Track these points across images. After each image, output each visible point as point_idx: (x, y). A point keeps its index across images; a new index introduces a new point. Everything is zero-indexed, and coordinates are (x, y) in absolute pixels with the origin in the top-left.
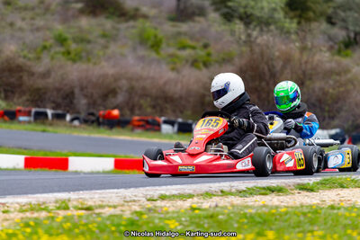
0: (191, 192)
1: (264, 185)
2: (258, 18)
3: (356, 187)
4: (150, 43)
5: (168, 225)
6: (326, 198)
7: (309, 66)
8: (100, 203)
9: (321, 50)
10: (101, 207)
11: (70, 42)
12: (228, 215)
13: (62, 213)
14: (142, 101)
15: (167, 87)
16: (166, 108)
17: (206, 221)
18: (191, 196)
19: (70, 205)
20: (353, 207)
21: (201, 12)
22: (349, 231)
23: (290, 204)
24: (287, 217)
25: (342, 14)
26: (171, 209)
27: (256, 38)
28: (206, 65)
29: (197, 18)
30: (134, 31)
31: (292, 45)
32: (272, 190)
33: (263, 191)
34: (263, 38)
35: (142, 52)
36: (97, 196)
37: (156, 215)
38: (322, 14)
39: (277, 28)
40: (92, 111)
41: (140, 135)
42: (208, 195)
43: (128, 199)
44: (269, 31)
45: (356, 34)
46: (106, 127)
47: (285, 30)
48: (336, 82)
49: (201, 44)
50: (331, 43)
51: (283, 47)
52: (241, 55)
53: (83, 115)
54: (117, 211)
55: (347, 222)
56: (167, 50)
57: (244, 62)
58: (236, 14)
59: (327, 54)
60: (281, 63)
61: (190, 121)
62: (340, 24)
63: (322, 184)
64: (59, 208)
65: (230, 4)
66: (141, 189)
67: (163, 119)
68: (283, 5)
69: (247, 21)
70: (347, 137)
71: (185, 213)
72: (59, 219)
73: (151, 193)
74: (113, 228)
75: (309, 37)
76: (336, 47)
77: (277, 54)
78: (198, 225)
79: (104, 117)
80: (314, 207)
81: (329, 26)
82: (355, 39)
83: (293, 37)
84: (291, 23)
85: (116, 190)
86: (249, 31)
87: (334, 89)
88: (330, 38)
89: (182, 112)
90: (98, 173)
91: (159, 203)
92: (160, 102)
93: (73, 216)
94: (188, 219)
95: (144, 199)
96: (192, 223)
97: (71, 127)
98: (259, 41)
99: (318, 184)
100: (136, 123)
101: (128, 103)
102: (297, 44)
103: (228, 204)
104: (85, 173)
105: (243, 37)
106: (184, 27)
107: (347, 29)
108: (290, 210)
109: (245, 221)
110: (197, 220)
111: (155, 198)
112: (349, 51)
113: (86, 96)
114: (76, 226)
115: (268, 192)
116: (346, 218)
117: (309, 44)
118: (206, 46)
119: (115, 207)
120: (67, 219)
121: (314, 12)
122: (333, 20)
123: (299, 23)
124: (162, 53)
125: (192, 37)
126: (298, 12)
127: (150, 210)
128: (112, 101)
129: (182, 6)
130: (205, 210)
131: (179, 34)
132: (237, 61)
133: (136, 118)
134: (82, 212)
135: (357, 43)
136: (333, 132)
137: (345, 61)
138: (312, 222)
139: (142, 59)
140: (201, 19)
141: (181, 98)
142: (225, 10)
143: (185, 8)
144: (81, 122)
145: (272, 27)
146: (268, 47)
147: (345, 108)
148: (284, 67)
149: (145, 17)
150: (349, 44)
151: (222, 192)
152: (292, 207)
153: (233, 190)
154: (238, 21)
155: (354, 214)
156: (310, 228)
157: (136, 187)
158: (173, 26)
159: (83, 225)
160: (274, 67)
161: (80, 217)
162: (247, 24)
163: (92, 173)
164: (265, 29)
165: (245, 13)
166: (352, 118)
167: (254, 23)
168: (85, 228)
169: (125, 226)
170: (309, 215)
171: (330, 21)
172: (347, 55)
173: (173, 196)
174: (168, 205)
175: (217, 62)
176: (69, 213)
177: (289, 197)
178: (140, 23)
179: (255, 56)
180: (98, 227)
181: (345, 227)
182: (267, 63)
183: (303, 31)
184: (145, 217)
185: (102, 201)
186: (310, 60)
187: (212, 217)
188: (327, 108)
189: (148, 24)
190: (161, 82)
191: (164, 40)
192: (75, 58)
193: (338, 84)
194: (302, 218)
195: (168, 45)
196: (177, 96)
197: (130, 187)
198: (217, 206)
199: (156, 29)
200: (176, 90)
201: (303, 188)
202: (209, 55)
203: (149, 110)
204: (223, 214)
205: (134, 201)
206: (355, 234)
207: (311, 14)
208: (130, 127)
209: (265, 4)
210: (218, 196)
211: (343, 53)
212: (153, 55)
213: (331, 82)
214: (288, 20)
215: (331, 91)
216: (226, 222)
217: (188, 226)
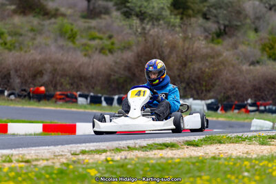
0: (104, 148)
1: (161, 142)
2: (150, 15)
3: (230, 143)
4: (68, 35)
5: (89, 173)
6: (208, 151)
7: (190, 52)
8: (36, 157)
9: (199, 39)
10: (37, 160)
11: (6, 35)
12: (135, 164)
13: (7, 165)
14: (63, 80)
15: (82, 69)
16: (81, 85)
17: (118, 169)
18: (105, 151)
19: (13, 158)
20: (230, 158)
21: (106, 11)
22: (229, 176)
23: (181, 156)
24: (180, 166)
25: (215, 11)
26: (91, 161)
27: (149, 30)
28: (111, 51)
29: (103, 16)
30: (56, 26)
31: (177, 35)
32: (166, 146)
33: (160, 147)
34: (154, 31)
35: (61, 42)
36: (33, 152)
37: (79, 165)
38: (199, 11)
39: (165, 23)
40: (24, 88)
41: (61, 106)
42: (118, 150)
43: (57, 154)
44: (159, 25)
45: (225, 26)
46: (35, 100)
47: (171, 24)
48: (211, 63)
49: (107, 35)
50: (206, 34)
51: (170, 37)
52: (138, 44)
53: (17, 92)
54: (50, 163)
55: (226, 169)
56: (81, 40)
57: (140, 49)
58: (133, 13)
59: (204, 42)
60: (168, 50)
61: (100, 95)
62: (213, 19)
63: (205, 140)
64: (4, 161)
65: (128, 5)
66: (66, 146)
67: (79, 93)
68: (169, 5)
69: (142, 17)
70: (220, 105)
71: (102, 164)
72: (6, 170)
73: (74, 149)
74: (47, 176)
75: (189, 29)
76: (210, 37)
77: (165, 42)
78: (112, 173)
79: (33, 92)
80: (201, 158)
81: (204, 21)
82: (224, 30)
83: (178, 29)
84: (175, 19)
85: (47, 147)
86: (144, 25)
87: (209, 69)
88: (206, 30)
89: (93, 88)
90: (31, 135)
91: (81, 157)
92: (76, 80)
93: (15, 167)
94: (104, 168)
95: (69, 154)
96: (107, 171)
97: (8, 100)
98: (151, 32)
99: (201, 141)
100: (58, 97)
101: (52, 82)
102: (181, 35)
103: (134, 157)
104: (20, 135)
105: (139, 30)
106: (93, 23)
107: (218, 22)
108: (182, 160)
109: (148, 169)
110: (111, 169)
111: (77, 153)
112: (220, 40)
113: (19, 77)
114: (18, 175)
115: (164, 147)
116: (226, 166)
117: (190, 34)
118: (110, 37)
119: (47, 160)
120: (11, 169)
121: (193, 10)
122: (208, 17)
123: (182, 19)
124: (77, 42)
125: (99, 31)
126: (181, 10)
127: (74, 162)
128: (39, 80)
129: (91, 7)
130: (117, 161)
131: (90, 28)
132: (134, 48)
133: (59, 93)
134: (23, 164)
135: (226, 33)
136: (209, 101)
137: (218, 47)
138: (200, 170)
139: (62, 47)
140: (106, 17)
141: (92, 77)
142: (125, 9)
143: (94, 8)
144: (15, 97)
145: (161, 22)
146: (158, 38)
147: (217, 83)
148: (171, 52)
149: (64, 15)
150: (220, 34)
151: (128, 147)
152: (183, 159)
153: (137, 146)
154: (135, 18)
155: (231, 163)
156: (198, 174)
157: (62, 144)
158: (85, 22)
159: (25, 174)
160: (163, 52)
161: (21, 167)
162: (142, 20)
163: (26, 135)
164: (156, 23)
165: (140, 11)
166: (224, 91)
167: (147, 19)
168: (26, 176)
169: (56, 174)
170: (197, 164)
171: (205, 17)
172: (218, 43)
173: (91, 151)
174: (88, 158)
175: (119, 49)
176: (13, 165)
177: (180, 151)
178: (59, 20)
179: (149, 44)
180: (36, 176)
181: (225, 173)
182: (157, 49)
183: (185, 24)
184: (71, 167)
185: (37, 156)
186: (191, 47)
187: (122, 166)
188: (204, 83)
189: (65, 21)
190: (77, 65)
191: (78, 33)
192: (11, 48)
193: (212, 65)
194: (192, 166)
195: (81, 37)
196: (89, 76)
197: (58, 145)
198: (126, 158)
199: (72, 24)
200: (89, 71)
201: (190, 144)
202: (113, 44)
203: (68, 87)
204: (131, 164)
205: (62, 155)
206: (233, 178)
207: (190, 12)
208: (54, 100)
209: (155, 4)
210: (125, 151)
211: (215, 41)
212: (70, 44)
213: (207, 64)
214: (173, 17)
215: (207, 70)
216: (134, 170)
217: (105, 174)
